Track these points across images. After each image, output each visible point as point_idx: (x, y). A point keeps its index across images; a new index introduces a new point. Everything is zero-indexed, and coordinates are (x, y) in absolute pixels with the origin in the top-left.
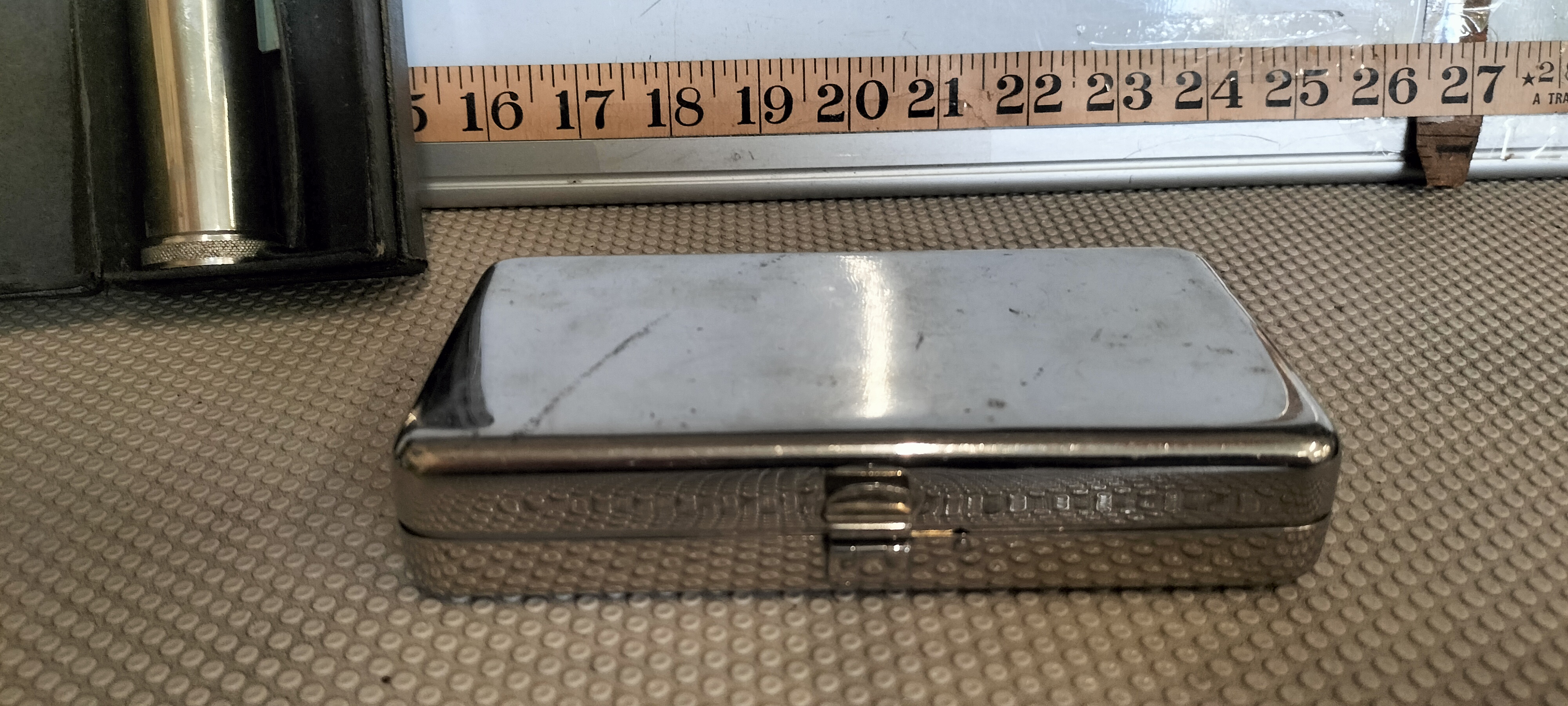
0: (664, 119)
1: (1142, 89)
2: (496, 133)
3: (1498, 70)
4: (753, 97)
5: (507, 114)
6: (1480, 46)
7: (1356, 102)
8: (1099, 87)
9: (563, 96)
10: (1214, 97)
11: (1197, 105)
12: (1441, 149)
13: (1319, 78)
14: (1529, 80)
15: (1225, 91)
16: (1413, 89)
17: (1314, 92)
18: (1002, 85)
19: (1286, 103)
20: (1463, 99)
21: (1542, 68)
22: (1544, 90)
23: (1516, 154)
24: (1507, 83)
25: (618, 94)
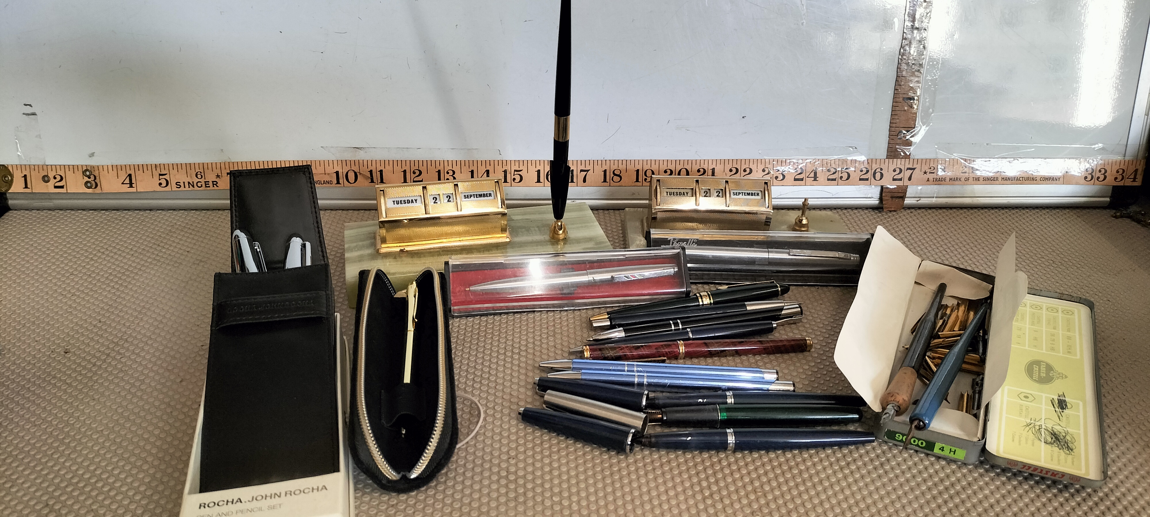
0: (608, 180)
1: (782, 174)
3: (914, 169)
4: (640, 173)
6: (907, 160)
7: (860, 179)
8: (766, 172)
9: (572, 171)
10: (808, 177)
11: (802, 180)
12: (892, 197)
13: (847, 171)
14: (925, 173)
15: (812, 175)
16: (882, 175)
17: (845, 176)
18: (731, 170)
19: (835, 180)
20: (901, 179)
21: (930, 169)
22: (931, 177)
23: (921, 199)
24: (917, 174)
25: (591, 171)
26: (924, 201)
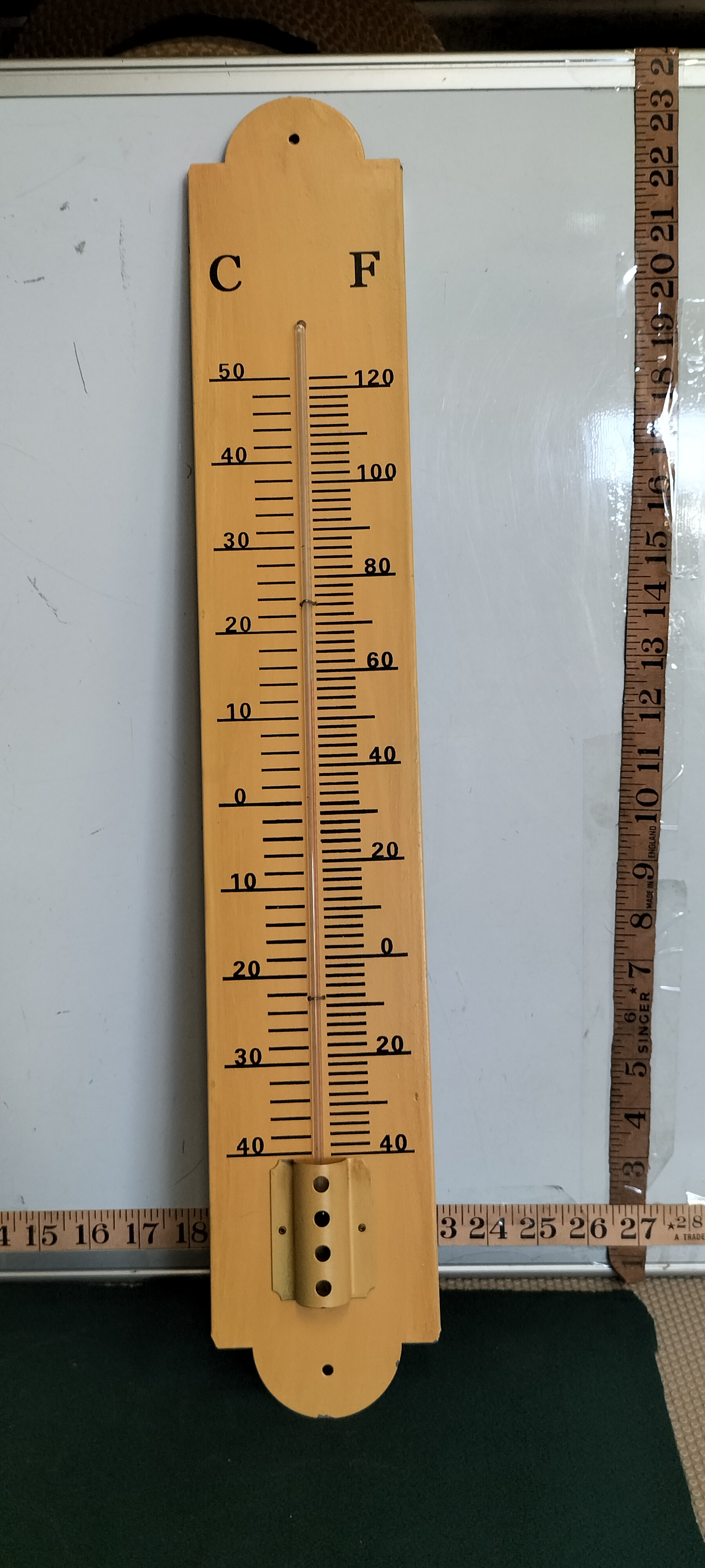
0: (186, 1239)
1: (451, 1227)
2: (94, 1246)
3: (653, 1220)
5: (100, 1236)
6: (641, 1207)
7: (572, 1237)
9: (131, 1227)
10: (491, 1233)
11: (482, 1237)
12: (624, 1264)
13: (551, 1223)
14: (671, 1226)
15: (498, 1229)
16: (605, 1230)
17: (548, 1231)
19: (533, 1237)
20: (634, 1237)
21: (678, 1220)
22: (681, 1232)
23: (671, 1265)
24: (659, 1229)
25: (161, 1224)
26: (674, 1268)
